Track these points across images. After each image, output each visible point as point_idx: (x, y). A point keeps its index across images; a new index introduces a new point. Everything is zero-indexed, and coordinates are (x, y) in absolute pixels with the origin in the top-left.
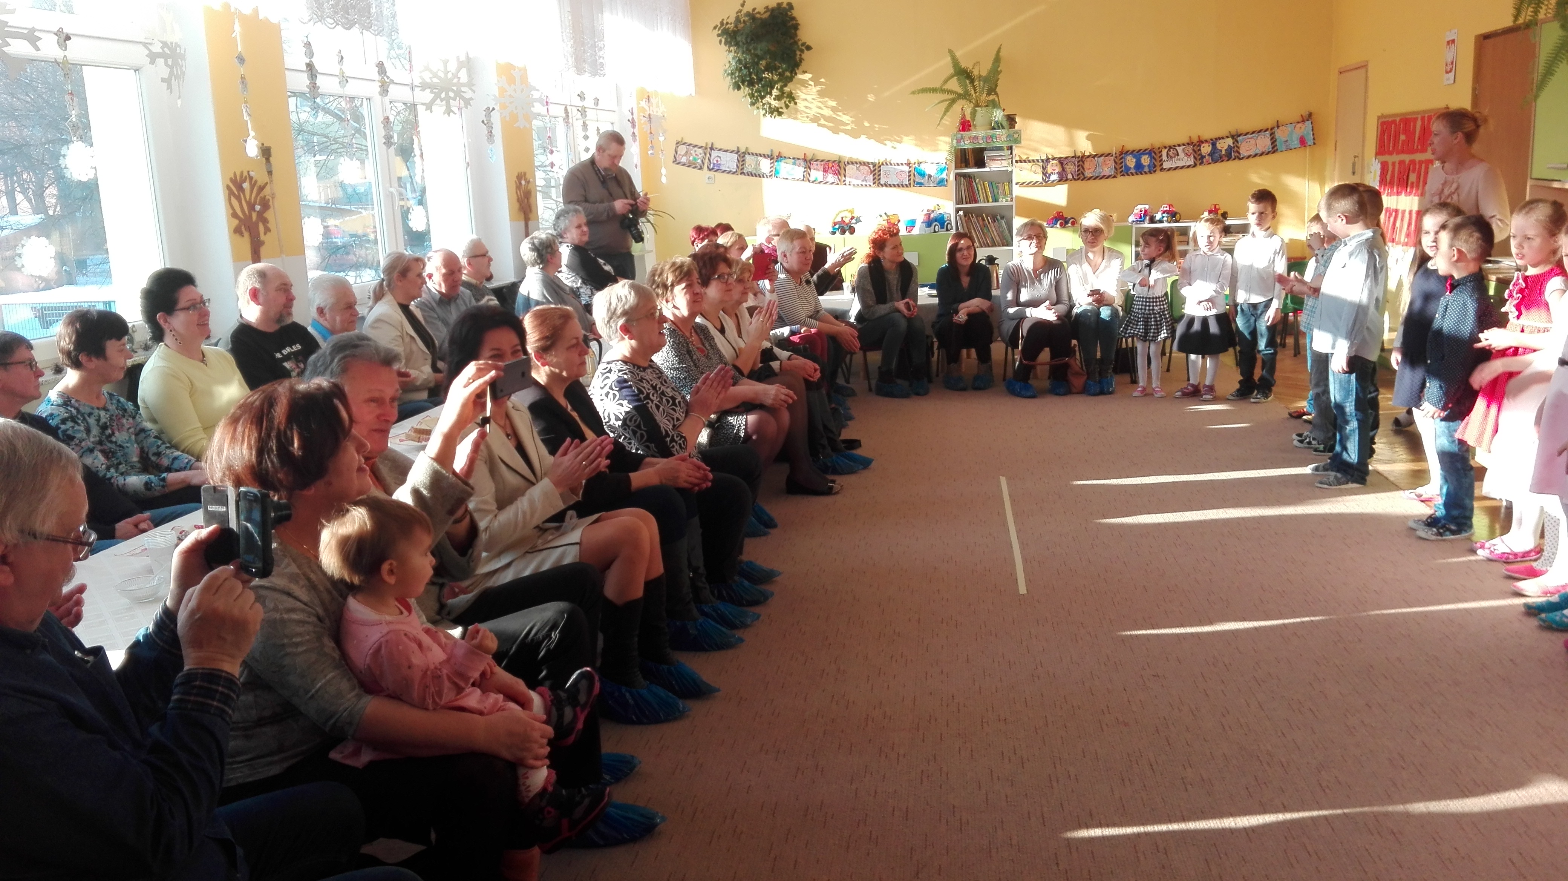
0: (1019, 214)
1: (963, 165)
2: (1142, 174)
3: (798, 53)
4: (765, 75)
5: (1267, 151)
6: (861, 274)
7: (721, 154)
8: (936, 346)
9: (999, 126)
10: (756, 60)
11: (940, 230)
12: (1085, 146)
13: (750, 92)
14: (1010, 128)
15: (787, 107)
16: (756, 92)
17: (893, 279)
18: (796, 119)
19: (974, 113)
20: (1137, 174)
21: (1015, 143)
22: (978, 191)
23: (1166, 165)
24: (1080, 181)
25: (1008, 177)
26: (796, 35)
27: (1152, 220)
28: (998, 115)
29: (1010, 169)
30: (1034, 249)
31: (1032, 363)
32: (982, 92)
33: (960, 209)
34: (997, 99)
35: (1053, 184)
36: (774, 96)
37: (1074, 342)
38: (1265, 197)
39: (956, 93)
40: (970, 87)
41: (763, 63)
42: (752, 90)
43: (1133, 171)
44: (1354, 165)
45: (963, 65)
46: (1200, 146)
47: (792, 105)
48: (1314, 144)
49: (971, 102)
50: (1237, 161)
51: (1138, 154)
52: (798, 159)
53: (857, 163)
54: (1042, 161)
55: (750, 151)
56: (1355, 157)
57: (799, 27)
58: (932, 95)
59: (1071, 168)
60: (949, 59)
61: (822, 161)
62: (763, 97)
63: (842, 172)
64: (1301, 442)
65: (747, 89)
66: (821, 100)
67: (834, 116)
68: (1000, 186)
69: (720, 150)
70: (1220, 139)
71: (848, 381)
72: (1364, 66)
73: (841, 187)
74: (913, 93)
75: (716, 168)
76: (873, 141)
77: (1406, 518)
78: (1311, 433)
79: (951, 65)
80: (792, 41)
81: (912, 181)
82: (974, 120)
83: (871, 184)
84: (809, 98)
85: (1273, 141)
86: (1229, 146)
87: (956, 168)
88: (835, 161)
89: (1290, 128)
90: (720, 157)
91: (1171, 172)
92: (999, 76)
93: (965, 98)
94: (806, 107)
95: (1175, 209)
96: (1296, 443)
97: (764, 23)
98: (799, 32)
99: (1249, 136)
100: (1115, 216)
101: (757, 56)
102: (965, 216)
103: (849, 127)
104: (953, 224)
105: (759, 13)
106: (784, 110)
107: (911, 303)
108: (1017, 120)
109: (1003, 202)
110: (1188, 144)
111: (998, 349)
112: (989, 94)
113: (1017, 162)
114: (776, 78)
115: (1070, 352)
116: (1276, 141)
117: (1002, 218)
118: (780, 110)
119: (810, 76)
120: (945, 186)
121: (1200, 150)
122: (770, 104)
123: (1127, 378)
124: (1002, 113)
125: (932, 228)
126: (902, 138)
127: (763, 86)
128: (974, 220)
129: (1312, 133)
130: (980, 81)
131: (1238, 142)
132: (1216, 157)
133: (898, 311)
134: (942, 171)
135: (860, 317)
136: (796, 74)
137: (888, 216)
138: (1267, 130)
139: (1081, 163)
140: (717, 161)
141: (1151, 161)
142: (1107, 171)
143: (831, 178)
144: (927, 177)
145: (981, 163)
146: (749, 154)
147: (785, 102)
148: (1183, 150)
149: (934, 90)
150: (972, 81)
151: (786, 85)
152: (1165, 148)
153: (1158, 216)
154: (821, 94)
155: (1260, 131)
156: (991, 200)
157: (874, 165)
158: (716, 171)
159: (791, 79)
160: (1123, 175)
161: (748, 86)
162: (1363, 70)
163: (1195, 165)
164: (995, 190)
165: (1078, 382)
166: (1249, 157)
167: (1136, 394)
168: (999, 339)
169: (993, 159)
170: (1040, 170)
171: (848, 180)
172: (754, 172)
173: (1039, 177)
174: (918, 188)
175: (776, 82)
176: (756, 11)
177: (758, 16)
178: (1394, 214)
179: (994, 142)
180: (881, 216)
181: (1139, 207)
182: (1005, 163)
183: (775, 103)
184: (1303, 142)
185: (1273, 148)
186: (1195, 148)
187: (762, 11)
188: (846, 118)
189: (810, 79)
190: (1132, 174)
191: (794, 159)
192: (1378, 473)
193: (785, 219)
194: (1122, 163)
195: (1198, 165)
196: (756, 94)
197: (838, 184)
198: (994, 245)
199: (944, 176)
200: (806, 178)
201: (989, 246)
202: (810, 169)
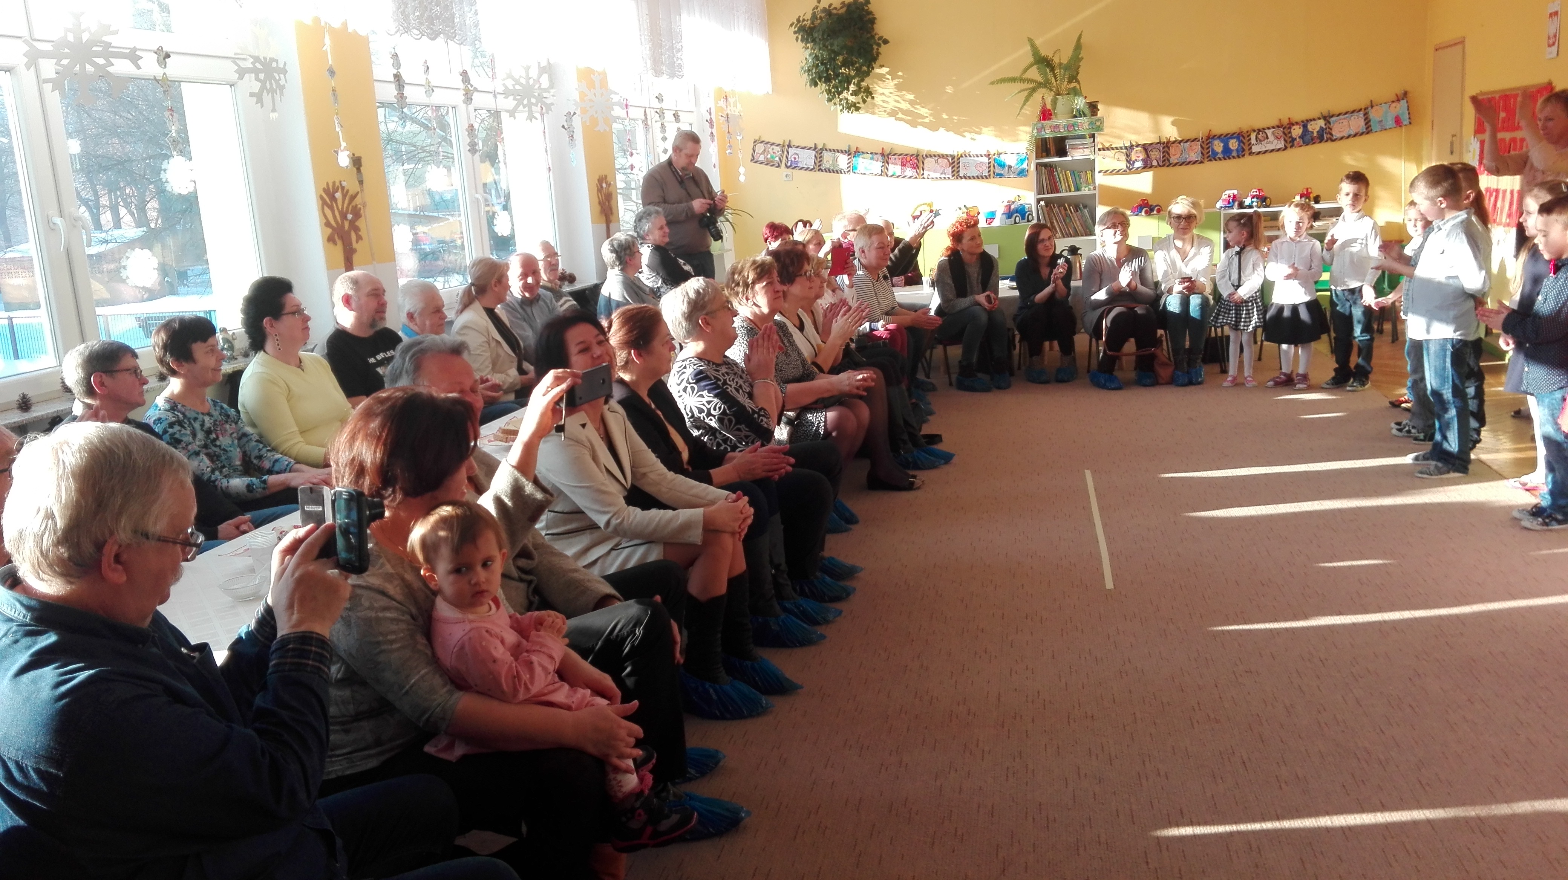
0: (1102, 203)
1: (1044, 154)
2: (1230, 158)
3: (875, 47)
4: (842, 70)
5: (1361, 131)
6: (941, 268)
7: (798, 151)
8: (1017, 338)
9: (1081, 114)
10: (833, 56)
11: (1021, 221)
12: (1170, 132)
13: (827, 88)
14: (1093, 115)
15: (864, 101)
16: (833, 88)
17: (974, 271)
18: (873, 113)
19: (1054, 102)
20: (1225, 159)
21: (1098, 131)
22: (1060, 180)
23: (1255, 149)
24: (1165, 168)
25: (1090, 165)
26: (873, 29)
27: (1241, 206)
28: (1080, 103)
29: (1092, 157)
30: (1119, 237)
31: (1116, 354)
32: (1062, 80)
33: (1042, 199)
34: (1078, 87)
35: (1137, 171)
36: (851, 92)
37: (1160, 332)
38: (1358, 178)
39: (1036, 82)
40: (1050, 76)
41: (840, 58)
42: (829, 86)
43: (1220, 156)
44: (1452, 144)
45: (1043, 53)
46: (1290, 128)
47: (869, 99)
48: (1410, 123)
49: (1051, 90)
50: (1329, 143)
51: (1225, 138)
52: (876, 154)
53: (935, 156)
54: (1126, 148)
55: (828, 148)
56: (1453, 136)
57: (876, 21)
58: (1011, 85)
59: (1155, 155)
60: (1028, 48)
61: (900, 155)
62: (840, 93)
63: (921, 165)
64: (1400, 430)
65: (824, 85)
66: (897, 93)
67: (912, 109)
68: (1082, 174)
69: (797, 147)
70: (1311, 120)
71: (928, 377)
72: (1462, 42)
73: (919, 181)
74: (992, 83)
75: (794, 165)
76: (951, 133)
77: (1511, 508)
78: (1410, 421)
79: (1031, 54)
80: (869, 35)
81: (992, 173)
82: (1055, 109)
83: (950, 176)
84: (886, 92)
85: (1367, 121)
86: (1321, 127)
87: (1037, 158)
88: (913, 155)
89: (1385, 107)
90: (798, 155)
91: (1260, 156)
92: (1081, 64)
93: (1046, 87)
94: (883, 101)
95: (1266, 194)
96: (1394, 432)
97: (840, 19)
98: (875, 26)
99: (1341, 117)
100: (1202, 202)
101: (833, 51)
102: (1047, 206)
103: (927, 120)
104: (1034, 214)
105: (835, 8)
106: (862, 105)
107: (992, 295)
108: (1099, 107)
109: (1085, 191)
110: (1278, 127)
111: (1081, 340)
112: (1070, 82)
113: (1099, 150)
114: (853, 73)
115: (1157, 342)
116: (1370, 121)
117: (1085, 207)
118: (858, 105)
119: (888, 70)
120: (1026, 176)
121: (1290, 132)
122: (847, 99)
123: (1216, 368)
124: (1084, 101)
125: (1013, 219)
126: (981, 129)
127: (840, 82)
128: (1056, 210)
129: (1407, 112)
130: (1060, 69)
131: (1330, 123)
132: (1307, 139)
133: (978, 304)
134: (1022, 161)
135: (940, 311)
136: (873, 68)
137: (967, 209)
138: (1360, 110)
139: (1166, 149)
140: (795, 158)
141: (1239, 145)
142: (1193, 157)
143: (909, 172)
144: (1007, 168)
145: (1062, 152)
146: (826, 150)
147: (862, 97)
148: (1273, 133)
149: (1013, 80)
150: (1053, 69)
151: (863, 80)
152: (1254, 131)
153: (1248, 201)
154: (899, 88)
155: (1353, 112)
156: (1073, 189)
157: (953, 157)
158: (793, 169)
159: (868, 74)
160: (1210, 160)
161: (825, 82)
162: (1460, 47)
163: (1286, 148)
164: (1077, 179)
165: (1164, 373)
166: (1342, 138)
167: (1225, 384)
168: (1083, 330)
169: (1074, 147)
170: (1124, 158)
171: (926, 173)
172: (832, 168)
173: (1123, 165)
174: (998, 180)
175: (854, 77)
176: (833, 7)
177: (834, 11)
178: (1494, 194)
179: (1076, 130)
180: (960, 209)
181: (1228, 192)
182: (1087, 151)
183: (852, 99)
184: (1398, 121)
185: (1367, 129)
186: (1285, 130)
187: (839, 6)
188: (923, 111)
189: (888, 73)
190: (1220, 159)
191: (871, 153)
192: (1480, 461)
193: (862, 214)
194: (1208, 148)
195: (1289, 148)
196: (833, 90)
197: (916, 178)
198: (1077, 234)
199: (1025, 166)
200: (884, 173)
201: (1071, 236)
202: (888, 163)
